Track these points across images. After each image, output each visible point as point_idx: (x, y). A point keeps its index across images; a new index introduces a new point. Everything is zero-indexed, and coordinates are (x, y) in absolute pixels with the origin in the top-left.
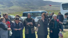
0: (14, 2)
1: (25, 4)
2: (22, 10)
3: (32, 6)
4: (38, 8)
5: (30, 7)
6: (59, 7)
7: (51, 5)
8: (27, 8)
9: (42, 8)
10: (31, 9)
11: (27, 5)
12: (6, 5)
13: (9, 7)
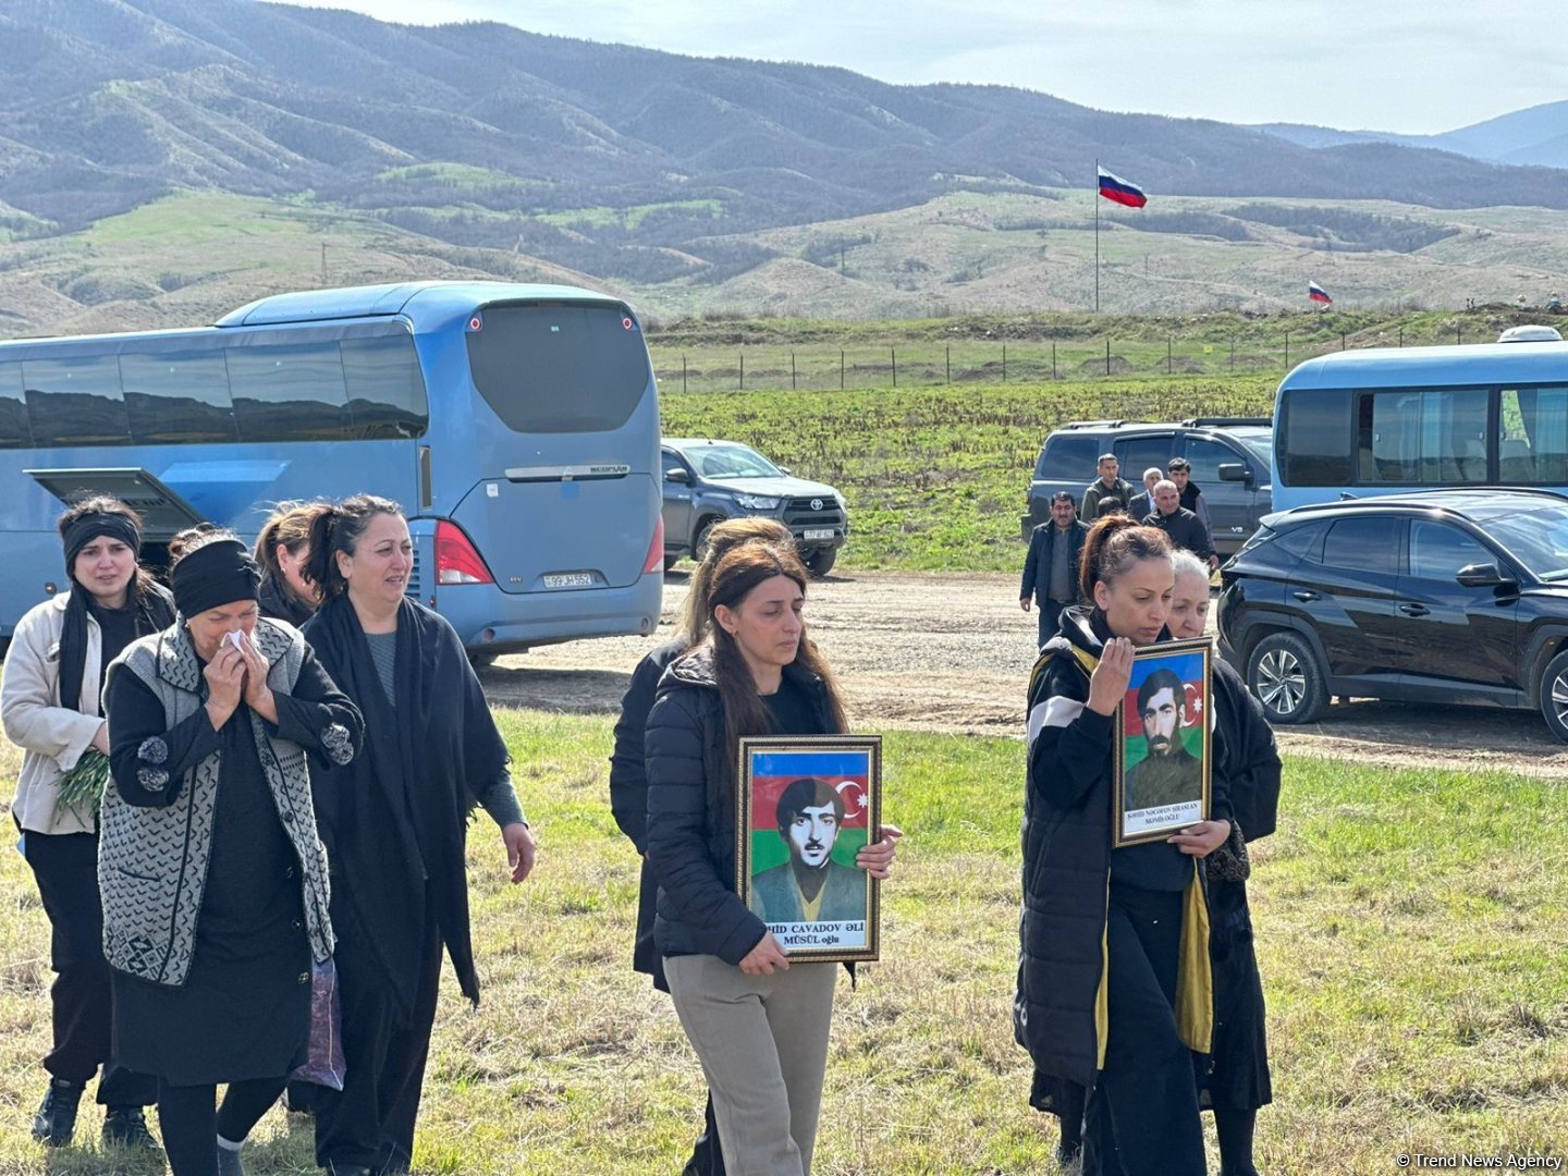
0: (169, 109)
1: (449, 170)
3: (599, 216)
5: (559, 220)
6: (1237, 235)
9: (842, 246)
11: (487, 178)
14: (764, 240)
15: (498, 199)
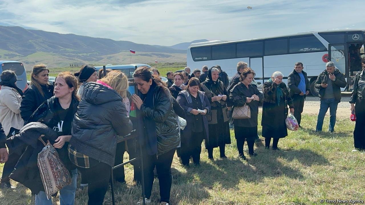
0: (36, 43)
1: (68, 49)
2: (60, 63)
3: (85, 54)
4: (103, 58)
5: (80, 55)
7: (134, 52)
8: (72, 59)
9: (111, 57)
10: (85, 60)
11: (72, 50)
12: (16, 52)
13: (25, 56)
14: (102, 57)
15: (73, 52)
